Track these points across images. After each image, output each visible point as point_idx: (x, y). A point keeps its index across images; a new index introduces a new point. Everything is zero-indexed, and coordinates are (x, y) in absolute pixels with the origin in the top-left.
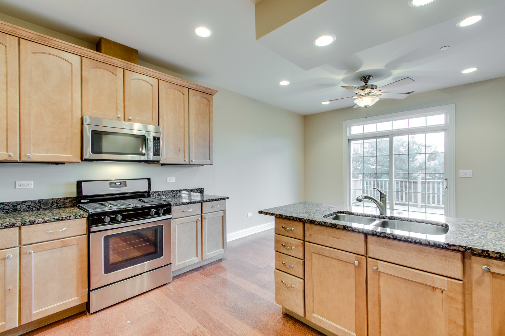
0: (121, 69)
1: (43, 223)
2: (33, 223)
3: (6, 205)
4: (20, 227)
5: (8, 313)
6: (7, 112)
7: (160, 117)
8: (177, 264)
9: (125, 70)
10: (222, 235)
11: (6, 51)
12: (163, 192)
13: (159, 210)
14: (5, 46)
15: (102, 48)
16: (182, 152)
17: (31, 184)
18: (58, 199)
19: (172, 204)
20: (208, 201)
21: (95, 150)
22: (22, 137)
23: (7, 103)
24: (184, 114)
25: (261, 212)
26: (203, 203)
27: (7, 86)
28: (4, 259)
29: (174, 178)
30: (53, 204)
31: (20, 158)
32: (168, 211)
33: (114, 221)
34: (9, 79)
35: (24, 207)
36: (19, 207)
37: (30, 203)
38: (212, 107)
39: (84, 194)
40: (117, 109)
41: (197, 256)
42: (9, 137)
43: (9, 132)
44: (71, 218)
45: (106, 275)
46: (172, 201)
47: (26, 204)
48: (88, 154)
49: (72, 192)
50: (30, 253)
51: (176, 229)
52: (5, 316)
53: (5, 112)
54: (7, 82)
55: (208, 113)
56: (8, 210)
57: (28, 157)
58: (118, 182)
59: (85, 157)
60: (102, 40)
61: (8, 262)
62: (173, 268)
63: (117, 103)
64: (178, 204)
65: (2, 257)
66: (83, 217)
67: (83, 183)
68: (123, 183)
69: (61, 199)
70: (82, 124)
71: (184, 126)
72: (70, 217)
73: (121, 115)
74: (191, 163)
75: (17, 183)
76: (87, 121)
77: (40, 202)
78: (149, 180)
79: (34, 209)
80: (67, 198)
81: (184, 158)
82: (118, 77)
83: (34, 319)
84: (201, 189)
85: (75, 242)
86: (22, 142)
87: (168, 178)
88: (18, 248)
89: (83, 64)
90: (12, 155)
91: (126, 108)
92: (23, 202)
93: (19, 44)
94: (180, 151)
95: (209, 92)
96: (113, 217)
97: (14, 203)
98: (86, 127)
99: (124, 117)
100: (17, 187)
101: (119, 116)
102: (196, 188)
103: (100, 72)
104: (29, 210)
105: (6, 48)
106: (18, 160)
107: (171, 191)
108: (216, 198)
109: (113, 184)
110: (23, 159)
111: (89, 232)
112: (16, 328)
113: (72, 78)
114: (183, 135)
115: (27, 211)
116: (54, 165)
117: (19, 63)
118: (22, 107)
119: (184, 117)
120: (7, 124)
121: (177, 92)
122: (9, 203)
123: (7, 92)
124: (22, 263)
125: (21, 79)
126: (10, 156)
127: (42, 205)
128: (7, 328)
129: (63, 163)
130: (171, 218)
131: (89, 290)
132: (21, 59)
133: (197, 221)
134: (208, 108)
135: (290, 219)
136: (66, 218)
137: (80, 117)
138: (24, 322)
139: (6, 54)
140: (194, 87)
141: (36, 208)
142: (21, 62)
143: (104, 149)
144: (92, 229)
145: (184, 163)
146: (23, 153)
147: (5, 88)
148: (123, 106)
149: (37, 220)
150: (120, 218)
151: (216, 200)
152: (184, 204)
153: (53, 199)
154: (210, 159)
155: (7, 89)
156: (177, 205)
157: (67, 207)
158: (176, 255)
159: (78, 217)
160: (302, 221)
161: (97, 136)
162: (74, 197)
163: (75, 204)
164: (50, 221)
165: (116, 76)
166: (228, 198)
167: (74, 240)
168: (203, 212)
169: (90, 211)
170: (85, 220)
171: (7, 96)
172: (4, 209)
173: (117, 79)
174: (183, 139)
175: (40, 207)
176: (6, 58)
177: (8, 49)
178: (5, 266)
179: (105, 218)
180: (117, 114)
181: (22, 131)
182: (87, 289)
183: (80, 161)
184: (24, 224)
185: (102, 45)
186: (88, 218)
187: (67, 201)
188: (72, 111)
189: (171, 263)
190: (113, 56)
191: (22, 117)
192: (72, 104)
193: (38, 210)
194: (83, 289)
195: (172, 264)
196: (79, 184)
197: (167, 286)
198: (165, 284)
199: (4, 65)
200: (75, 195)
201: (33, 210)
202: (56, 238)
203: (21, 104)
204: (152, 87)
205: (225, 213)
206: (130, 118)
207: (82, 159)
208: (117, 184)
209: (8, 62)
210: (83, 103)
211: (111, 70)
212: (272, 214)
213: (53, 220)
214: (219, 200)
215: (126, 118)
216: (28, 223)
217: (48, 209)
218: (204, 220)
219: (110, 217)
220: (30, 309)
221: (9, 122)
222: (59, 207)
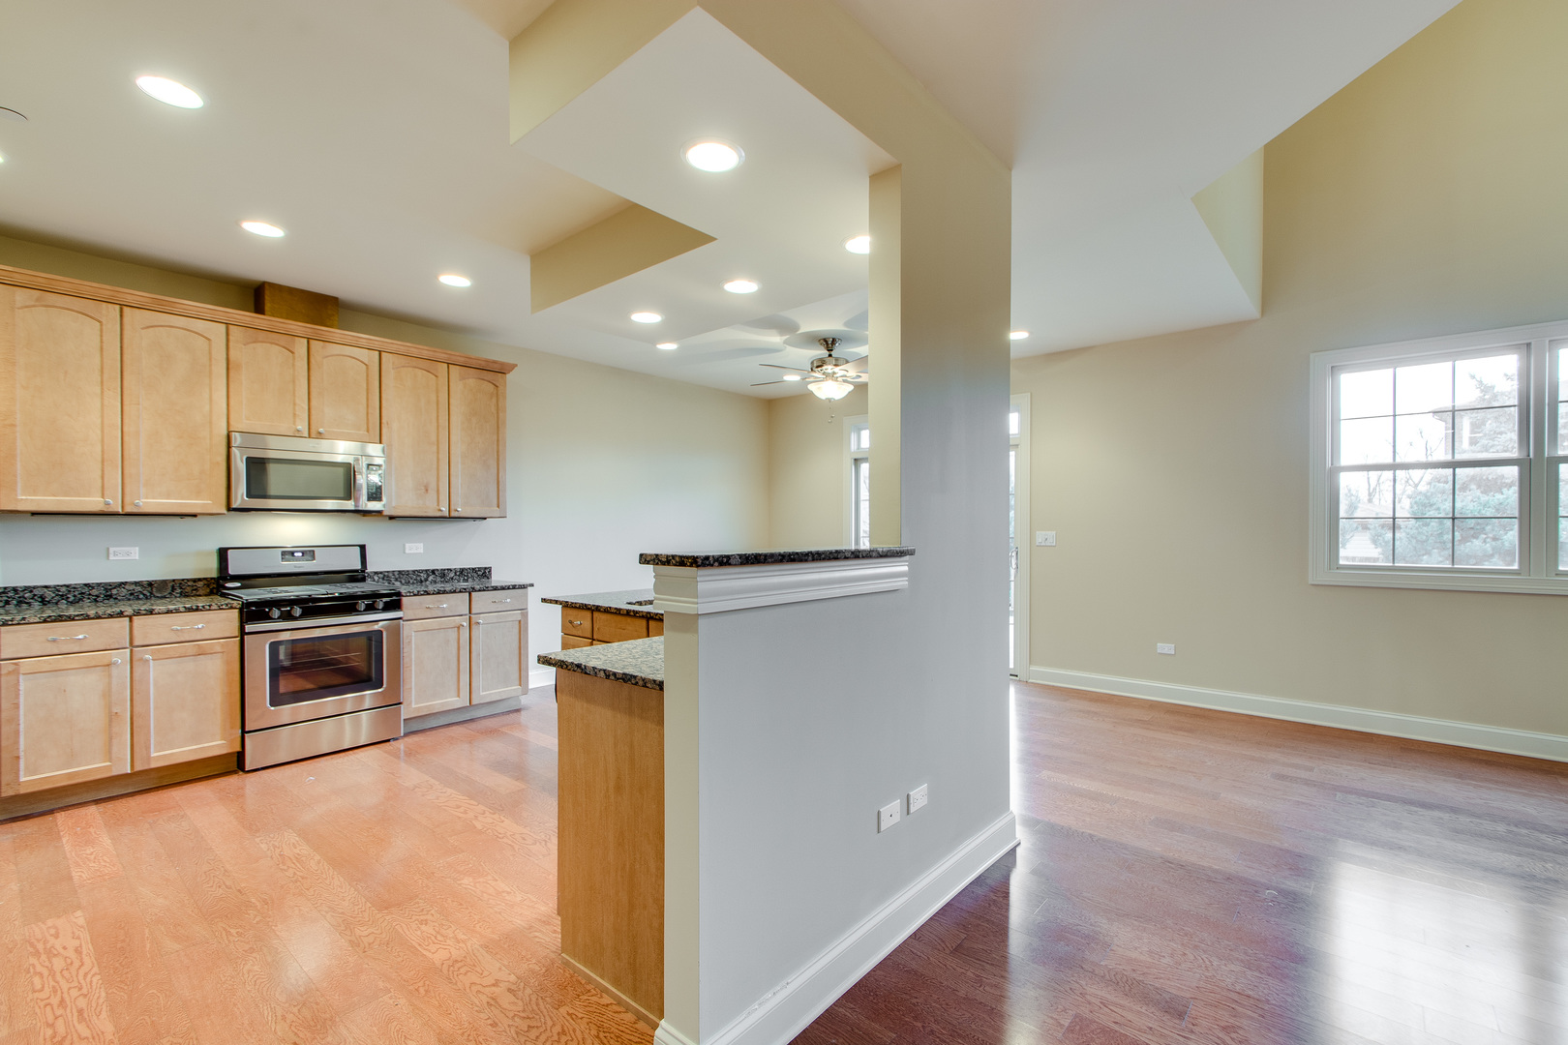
0: (302, 339)
1: (167, 613)
2: (151, 612)
3: (93, 588)
4: (130, 617)
5: (115, 749)
6: (102, 432)
7: (383, 425)
8: (413, 706)
9: (311, 341)
10: (517, 659)
11: (101, 331)
12: (396, 573)
13: (374, 602)
14: (99, 321)
15: (266, 302)
16: (432, 493)
17: (135, 553)
18: (183, 580)
19: (403, 592)
20: (484, 590)
21: (253, 493)
22: (126, 472)
23: (102, 417)
24: (438, 416)
25: (544, 600)
26: (473, 594)
27: (102, 389)
28: (108, 665)
29: (421, 545)
30: (173, 589)
31: (123, 507)
32: (394, 604)
33: (287, 617)
34: (106, 376)
35: (124, 592)
36: (114, 592)
37: (133, 587)
38: (505, 397)
39: (232, 571)
40: (295, 414)
41: (459, 696)
42: (106, 472)
43: (105, 464)
44: (213, 608)
45: (273, 708)
46: (403, 590)
47: (127, 587)
48: (240, 497)
49: (211, 568)
50: (147, 661)
51: (411, 639)
52: (110, 752)
53: (99, 432)
54: (102, 382)
55: (495, 412)
56: (97, 596)
57: (136, 505)
58: (297, 552)
59: (234, 506)
60: (267, 287)
61: (114, 671)
62: (405, 712)
63: (295, 404)
64: (416, 592)
65: (106, 662)
66: (232, 608)
67: (229, 551)
68: (309, 553)
69: (188, 580)
70: (229, 446)
71: (438, 441)
72: (210, 606)
73: (302, 426)
74: (453, 514)
75: (112, 550)
76: (237, 440)
77: (150, 584)
78: (363, 548)
79: (141, 596)
80: (200, 580)
81: (438, 505)
82: (297, 355)
83: (154, 765)
84: (486, 568)
85: (218, 649)
86: (127, 481)
87: (407, 545)
88: (128, 650)
89: (231, 338)
90: (111, 502)
91: (313, 412)
92: (123, 583)
93: (121, 316)
94: (429, 491)
95: (496, 367)
96: (287, 609)
97: (106, 584)
98: (235, 451)
99: (309, 429)
100: (112, 557)
101: (299, 427)
102: (474, 567)
103: (260, 348)
104: (132, 597)
105: (101, 325)
106: (120, 510)
107: (414, 571)
108: (504, 585)
109: (287, 554)
110: (128, 509)
111: (243, 633)
112: (127, 775)
113: (210, 365)
114: (435, 459)
115: (129, 600)
116: (178, 519)
117: (121, 347)
118: (126, 421)
119: (438, 422)
120: (103, 451)
121: (420, 372)
122: (99, 584)
123: (102, 399)
124: (135, 674)
125: (125, 374)
126: (108, 504)
127: (154, 590)
128: (115, 772)
129: (195, 516)
130: (400, 618)
131: (244, 732)
132: (125, 341)
133: (459, 628)
134: (494, 400)
135: (576, 607)
136: (203, 607)
137: (225, 432)
138: (138, 767)
139: (101, 336)
140: (461, 360)
141: (144, 595)
142: (125, 346)
143: (272, 490)
144: (248, 628)
145: (439, 514)
146: (127, 499)
147: (99, 391)
148: (307, 408)
149: (157, 608)
150: (297, 611)
151: (503, 588)
152: (428, 594)
153: (174, 580)
154: (498, 507)
155: (102, 392)
156: (415, 595)
157: (200, 596)
158: (411, 688)
159: (224, 607)
160: (589, 609)
161: (257, 466)
162: (212, 578)
163: (215, 591)
164: (177, 611)
165: (293, 353)
166: (532, 585)
167: (217, 645)
168: (473, 611)
169: (245, 597)
170: (235, 613)
171: (102, 405)
172: (90, 594)
173: (294, 358)
174: (435, 466)
175: (151, 593)
176: (102, 342)
177: (104, 327)
178: (110, 676)
179: (270, 610)
180: (294, 423)
181: (125, 463)
182: (240, 731)
183: (225, 512)
184: (138, 613)
185: (266, 297)
186: (241, 611)
187: (200, 584)
188: (211, 423)
189: (400, 703)
190: (287, 319)
191: (126, 438)
192: (211, 411)
193: (147, 598)
194: (232, 728)
195: (405, 703)
196: (223, 554)
197: (392, 742)
198: (388, 741)
199: (98, 355)
200: (214, 574)
201: (138, 599)
202: (188, 639)
203: (124, 417)
204: (367, 368)
205: (525, 615)
206: (321, 430)
207: (229, 509)
208: (296, 554)
209: (104, 347)
210: (230, 408)
211: (282, 343)
212: (556, 602)
213: (182, 609)
214: (509, 588)
215: (313, 432)
216: (144, 612)
217: (165, 597)
218: (474, 627)
219: (279, 609)
220: (148, 748)
221: (105, 447)
222: (184, 595)
